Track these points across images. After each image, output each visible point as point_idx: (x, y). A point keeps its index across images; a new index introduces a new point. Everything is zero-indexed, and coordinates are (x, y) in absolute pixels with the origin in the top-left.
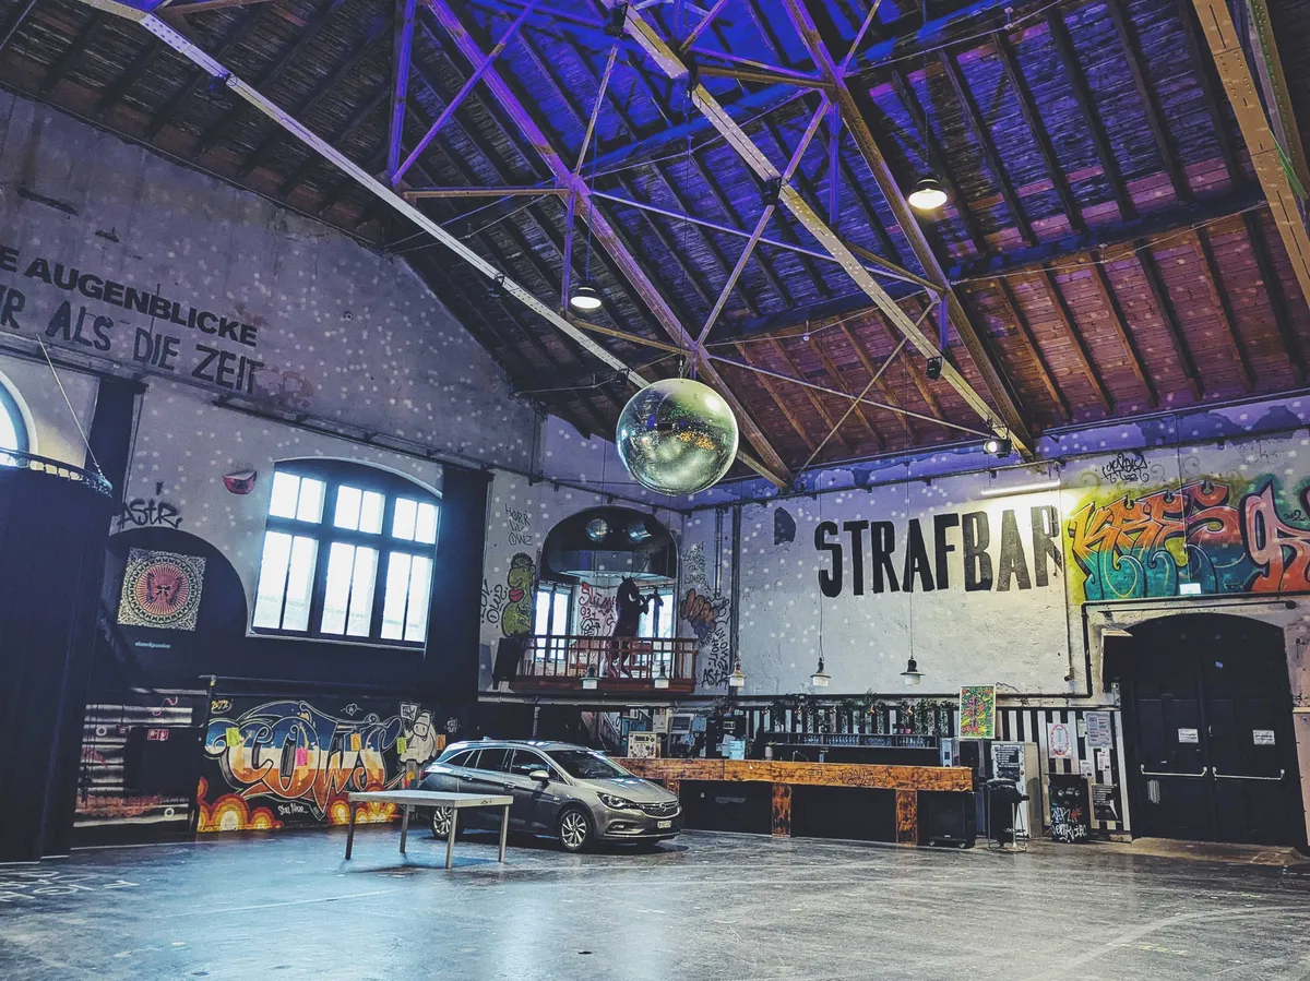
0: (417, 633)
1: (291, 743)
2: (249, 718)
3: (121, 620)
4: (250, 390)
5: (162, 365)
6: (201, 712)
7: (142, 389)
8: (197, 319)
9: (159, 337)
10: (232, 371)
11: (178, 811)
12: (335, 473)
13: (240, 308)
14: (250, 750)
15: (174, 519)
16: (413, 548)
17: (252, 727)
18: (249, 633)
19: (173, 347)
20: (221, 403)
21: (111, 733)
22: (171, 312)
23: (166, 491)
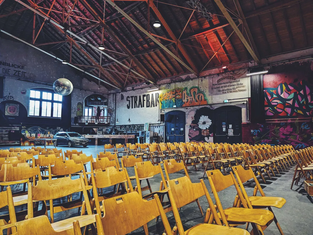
0: (60, 116)
1: (37, 133)
2: (29, 129)
3: (6, 114)
4: (24, 77)
5: (8, 74)
6: (21, 129)
7: (5, 78)
8: (13, 66)
9: (7, 69)
10: (20, 74)
11: (18, 143)
12: (42, 90)
13: (21, 63)
14: (30, 134)
15: (13, 99)
16: (58, 102)
17: (30, 131)
18: (28, 116)
19: (10, 71)
20: (19, 79)
21: (6, 131)
22: (9, 65)
23: (11, 94)
